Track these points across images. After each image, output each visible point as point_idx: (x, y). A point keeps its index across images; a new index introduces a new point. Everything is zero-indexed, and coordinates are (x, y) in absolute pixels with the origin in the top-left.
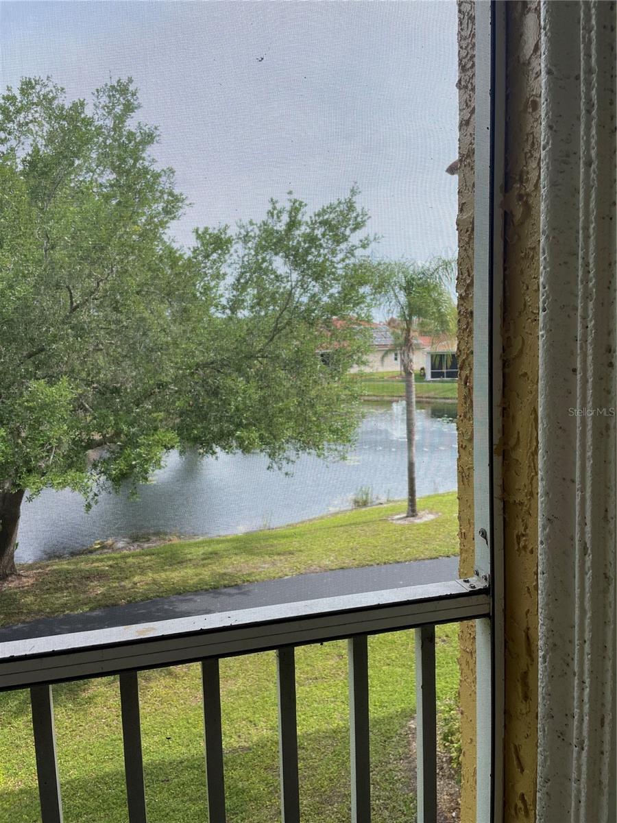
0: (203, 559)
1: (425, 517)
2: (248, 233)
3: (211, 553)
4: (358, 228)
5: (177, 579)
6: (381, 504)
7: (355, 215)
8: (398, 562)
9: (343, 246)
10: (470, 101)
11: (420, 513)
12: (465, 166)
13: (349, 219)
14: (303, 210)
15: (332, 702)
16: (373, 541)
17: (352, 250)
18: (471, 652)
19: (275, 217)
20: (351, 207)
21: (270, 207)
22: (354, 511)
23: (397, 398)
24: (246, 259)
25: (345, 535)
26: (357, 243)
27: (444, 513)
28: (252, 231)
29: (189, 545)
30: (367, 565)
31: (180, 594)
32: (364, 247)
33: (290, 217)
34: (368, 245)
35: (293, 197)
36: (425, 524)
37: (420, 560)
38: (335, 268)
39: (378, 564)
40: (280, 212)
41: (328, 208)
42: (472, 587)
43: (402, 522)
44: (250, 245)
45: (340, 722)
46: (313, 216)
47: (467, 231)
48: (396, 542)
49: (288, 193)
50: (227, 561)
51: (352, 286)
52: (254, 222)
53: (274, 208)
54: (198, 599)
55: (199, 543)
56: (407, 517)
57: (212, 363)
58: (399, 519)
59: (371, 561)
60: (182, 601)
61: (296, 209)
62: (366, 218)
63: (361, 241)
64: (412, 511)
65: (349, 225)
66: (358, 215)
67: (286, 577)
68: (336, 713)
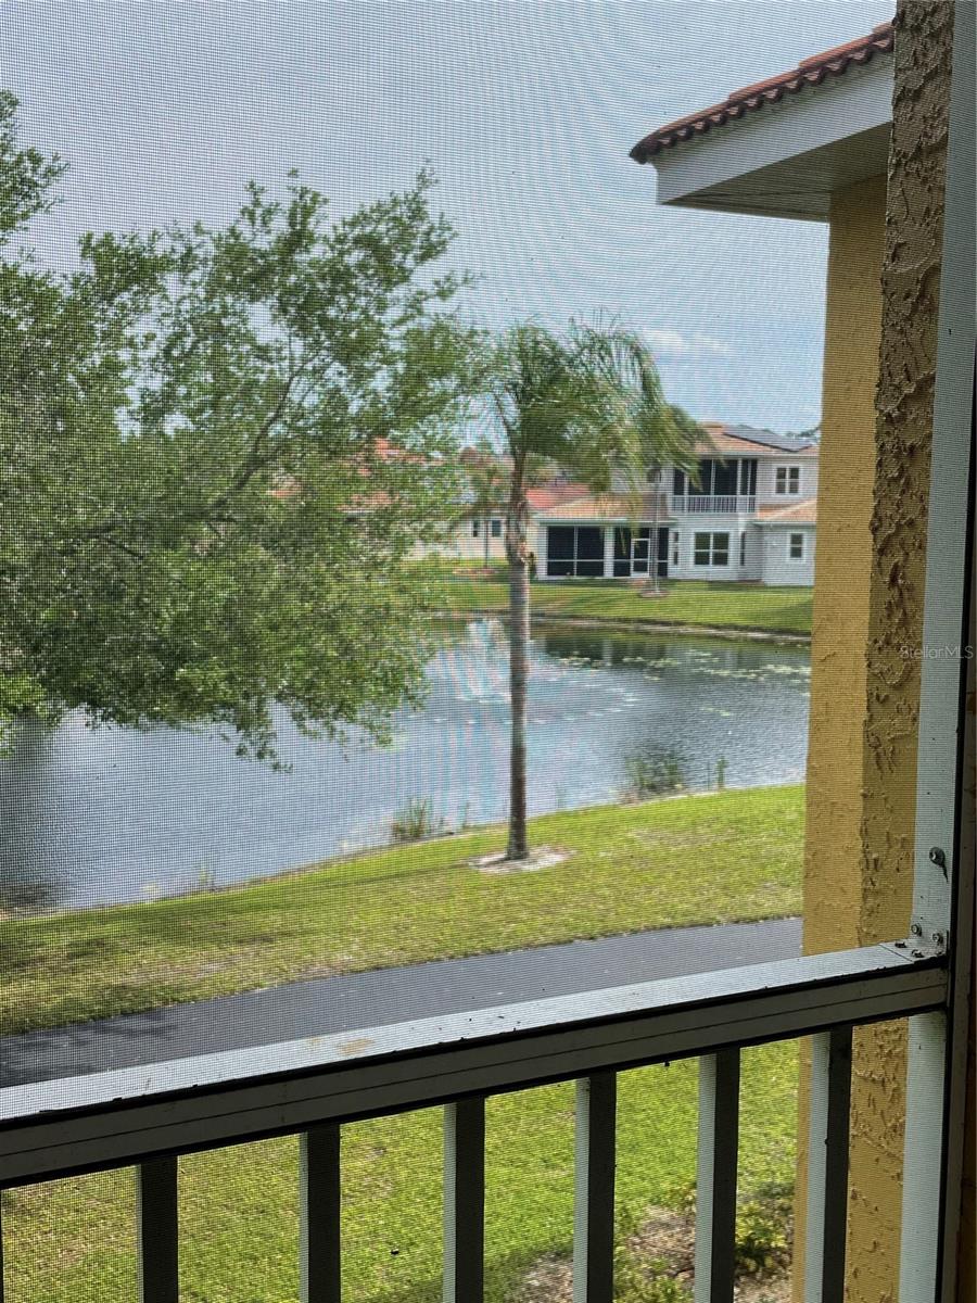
0: (71, 957)
1: (545, 859)
2: (190, 250)
3: (89, 943)
4: (430, 256)
5: (13, 1000)
6: (451, 834)
7: (424, 227)
8: (492, 952)
9: (400, 291)
10: (925, 55)
11: (534, 852)
12: (907, 174)
13: (414, 236)
14: (320, 210)
15: (367, 1244)
16: (441, 911)
17: (419, 301)
18: (883, 1081)
19: (258, 222)
20: (418, 213)
21: (247, 200)
22: (395, 850)
23: (478, 616)
24: (186, 306)
25: (380, 899)
26: (430, 288)
27: (580, 850)
28: (199, 246)
29: (38, 928)
30: (430, 960)
31: (24, 1032)
32: (443, 295)
33: (292, 224)
34: (451, 292)
35: (298, 183)
36: (544, 873)
37: (537, 946)
38: (386, 337)
39: (452, 957)
40: (269, 212)
41: (372, 211)
42: (917, 956)
43: (494, 870)
44: (195, 276)
45: (387, 1286)
46: (339, 224)
47: (908, 296)
48: (487, 910)
49: (289, 175)
50: (126, 959)
51: (419, 376)
52: (205, 227)
53: (257, 203)
54: (64, 1041)
55: (59, 922)
56: (508, 859)
57: (108, 529)
58: (490, 865)
59: (439, 950)
60: (28, 1047)
61: (304, 209)
62: (447, 235)
63: (437, 283)
64: (518, 847)
65: (413, 247)
66: (432, 229)
67: (259, 990)
68: (378, 1267)
